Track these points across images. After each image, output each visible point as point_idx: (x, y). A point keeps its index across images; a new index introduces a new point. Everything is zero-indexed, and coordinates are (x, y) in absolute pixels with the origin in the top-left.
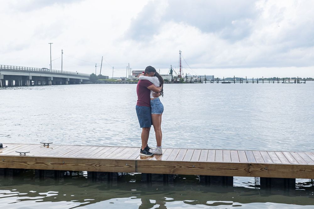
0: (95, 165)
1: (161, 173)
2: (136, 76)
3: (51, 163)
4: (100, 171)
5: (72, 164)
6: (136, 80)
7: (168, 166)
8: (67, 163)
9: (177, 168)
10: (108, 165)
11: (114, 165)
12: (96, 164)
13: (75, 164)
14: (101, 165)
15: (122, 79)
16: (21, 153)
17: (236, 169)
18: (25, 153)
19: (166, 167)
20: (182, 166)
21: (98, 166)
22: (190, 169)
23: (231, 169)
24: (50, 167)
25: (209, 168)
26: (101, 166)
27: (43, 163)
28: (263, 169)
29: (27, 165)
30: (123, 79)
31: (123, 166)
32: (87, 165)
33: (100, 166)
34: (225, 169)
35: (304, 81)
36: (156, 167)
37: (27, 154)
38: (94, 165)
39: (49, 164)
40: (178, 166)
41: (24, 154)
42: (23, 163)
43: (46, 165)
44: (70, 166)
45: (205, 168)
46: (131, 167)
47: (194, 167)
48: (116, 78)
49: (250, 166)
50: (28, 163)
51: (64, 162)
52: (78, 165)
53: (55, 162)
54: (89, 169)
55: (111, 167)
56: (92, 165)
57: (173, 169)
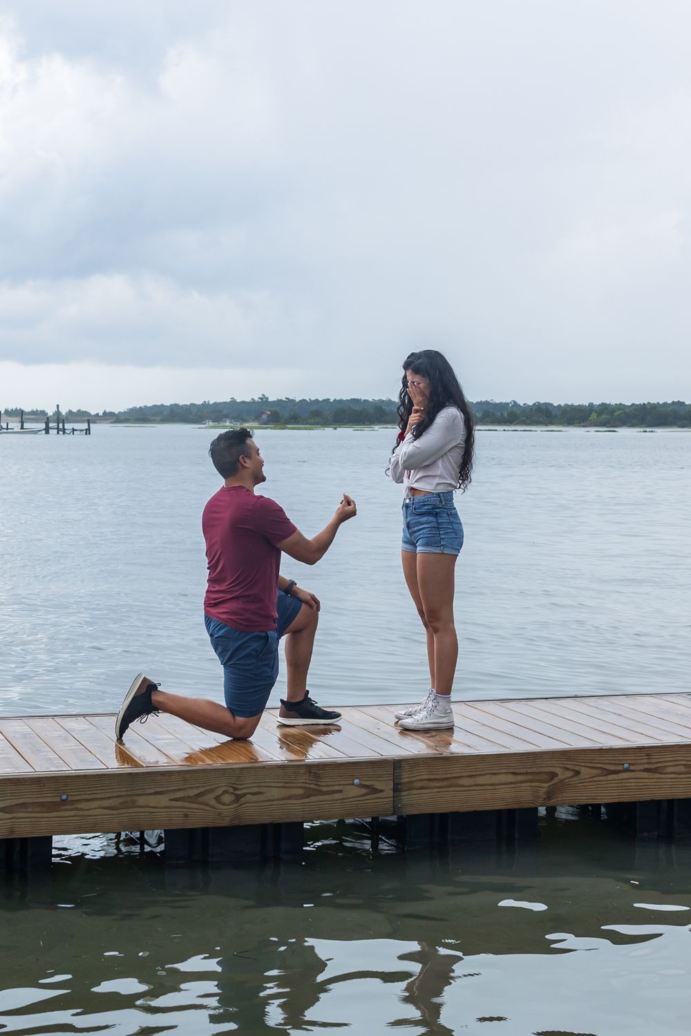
0: (217, 799)
1: (499, 806)
3: (2, 805)
4: (236, 823)
5: (105, 803)
7: (527, 773)
8: (80, 801)
9: (561, 777)
10: (275, 793)
11: (300, 791)
12: (219, 791)
13: (121, 800)
14: (245, 795)
19: (520, 778)
20: (584, 771)
21: (227, 798)
22: (610, 777)
25: (682, 769)
26: (243, 800)
31: (341, 791)
32: (176, 800)
33: (238, 797)
36: (480, 780)
38: (210, 798)
40: (568, 769)
45: (670, 770)
46: (376, 791)
47: (627, 770)
51: (64, 797)
52: (134, 801)
53: (20, 801)
54: (186, 816)
55: (290, 798)
56: (200, 799)
57: (546, 785)
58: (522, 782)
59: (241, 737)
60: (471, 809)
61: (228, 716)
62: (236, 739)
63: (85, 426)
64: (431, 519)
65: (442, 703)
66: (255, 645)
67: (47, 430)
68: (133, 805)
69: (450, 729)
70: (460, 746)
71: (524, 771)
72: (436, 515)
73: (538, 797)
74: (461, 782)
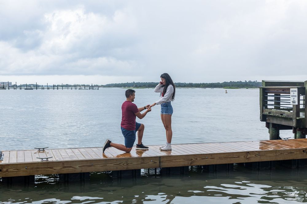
0: (123, 164)
1: (181, 166)
3: (79, 166)
4: (127, 169)
5: (101, 165)
8: (95, 165)
9: (193, 160)
10: (135, 163)
11: (140, 163)
12: (123, 163)
13: (104, 165)
14: (129, 164)
16: (42, 159)
17: (238, 157)
18: (47, 159)
19: (185, 160)
20: (198, 158)
21: (125, 164)
22: (204, 160)
23: (234, 157)
24: (78, 169)
27: (70, 167)
28: (257, 155)
29: (54, 170)
31: (148, 163)
32: (115, 165)
33: (127, 164)
34: (230, 158)
36: (177, 160)
38: (122, 164)
39: (77, 167)
40: (195, 158)
41: (46, 159)
42: (49, 169)
43: (74, 169)
44: (98, 167)
45: (216, 158)
46: (155, 163)
47: (207, 158)
49: (248, 153)
50: (55, 168)
51: (92, 164)
52: (106, 165)
53: (83, 165)
54: (117, 168)
55: (138, 164)
56: (120, 164)
57: (190, 161)
58: (185, 161)
59: (128, 152)
60: (175, 166)
61: (125, 148)
62: (127, 152)
63: (97, 88)
64: (166, 107)
65: (169, 145)
66: (131, 133)
67: (90, 89)
68: (106, 166)
69: (171, 150)
70: (173, 153)
71: (186, 158)
72: (167, 107)
73: (189, 164)
74: (173, 161)
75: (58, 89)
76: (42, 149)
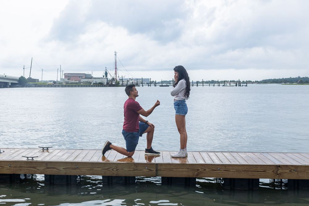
0: (112, 170)
1: (184, 176)
2: (68, 79)
3: (63, 168)
4: (117, 175)
5: (87, 169)
6: (68, 83)
7: (191, 169)
8: (80, 168)
9: (200, 170)
10: (127, 169)
11: (132, 169)
12: (113, 168)
13: (90, 168)
14: (119, 169)
15: (53, 82)
16: (28, 158)
17: (263, 171)
18: (33, 158)
19: (189, 170)
20: (207, 169)
21: (115, 170)
23: (258, 171)
24: (63, 172)
25: (235, 171)
26: (118, 170)
27: (54, 168)
28: (292, 171)
29: (37, 170)
30: (55, 82)
31: (142, 170)
32: (102, 169)
33: (117, 170)
34: (252, 171)
35: (246, 84)
36: (178, 170)
37: (35, 159)
38: (111, 169)
39: (61, 168)
40: (202, 169)
41: (31, 159)
42: (32, 169)
43: (57, 170)
44: (85, 170)
45: (231, 171)
46: (151, 170)
47: (219, 170)
48: (46, 81)
49: (279, 168)
50: (38, 168)
51: (77, 167)
53: (67, 167)
54: (105, 173)
55: (130, 171)
56: (109, 169)
57: (196, 172)
58: (190, 171)
60: (176, 177)
61: (126, 152)
68: (93, 170)
71: (190, 168)
72: (179, 106)
73: (194, 175)
74: (173, 170)
75: (197, 86)
76: (46, 149)
